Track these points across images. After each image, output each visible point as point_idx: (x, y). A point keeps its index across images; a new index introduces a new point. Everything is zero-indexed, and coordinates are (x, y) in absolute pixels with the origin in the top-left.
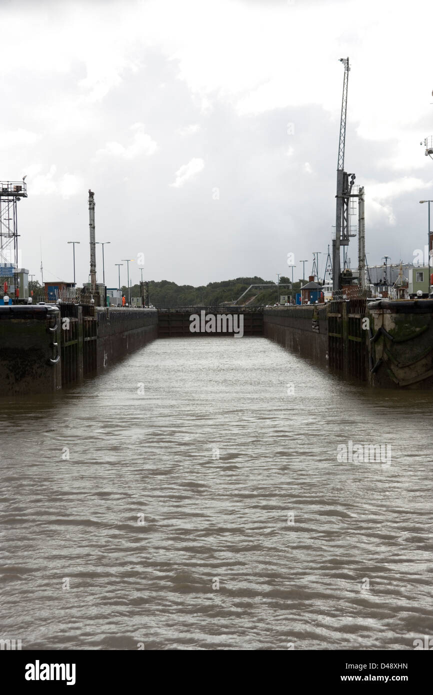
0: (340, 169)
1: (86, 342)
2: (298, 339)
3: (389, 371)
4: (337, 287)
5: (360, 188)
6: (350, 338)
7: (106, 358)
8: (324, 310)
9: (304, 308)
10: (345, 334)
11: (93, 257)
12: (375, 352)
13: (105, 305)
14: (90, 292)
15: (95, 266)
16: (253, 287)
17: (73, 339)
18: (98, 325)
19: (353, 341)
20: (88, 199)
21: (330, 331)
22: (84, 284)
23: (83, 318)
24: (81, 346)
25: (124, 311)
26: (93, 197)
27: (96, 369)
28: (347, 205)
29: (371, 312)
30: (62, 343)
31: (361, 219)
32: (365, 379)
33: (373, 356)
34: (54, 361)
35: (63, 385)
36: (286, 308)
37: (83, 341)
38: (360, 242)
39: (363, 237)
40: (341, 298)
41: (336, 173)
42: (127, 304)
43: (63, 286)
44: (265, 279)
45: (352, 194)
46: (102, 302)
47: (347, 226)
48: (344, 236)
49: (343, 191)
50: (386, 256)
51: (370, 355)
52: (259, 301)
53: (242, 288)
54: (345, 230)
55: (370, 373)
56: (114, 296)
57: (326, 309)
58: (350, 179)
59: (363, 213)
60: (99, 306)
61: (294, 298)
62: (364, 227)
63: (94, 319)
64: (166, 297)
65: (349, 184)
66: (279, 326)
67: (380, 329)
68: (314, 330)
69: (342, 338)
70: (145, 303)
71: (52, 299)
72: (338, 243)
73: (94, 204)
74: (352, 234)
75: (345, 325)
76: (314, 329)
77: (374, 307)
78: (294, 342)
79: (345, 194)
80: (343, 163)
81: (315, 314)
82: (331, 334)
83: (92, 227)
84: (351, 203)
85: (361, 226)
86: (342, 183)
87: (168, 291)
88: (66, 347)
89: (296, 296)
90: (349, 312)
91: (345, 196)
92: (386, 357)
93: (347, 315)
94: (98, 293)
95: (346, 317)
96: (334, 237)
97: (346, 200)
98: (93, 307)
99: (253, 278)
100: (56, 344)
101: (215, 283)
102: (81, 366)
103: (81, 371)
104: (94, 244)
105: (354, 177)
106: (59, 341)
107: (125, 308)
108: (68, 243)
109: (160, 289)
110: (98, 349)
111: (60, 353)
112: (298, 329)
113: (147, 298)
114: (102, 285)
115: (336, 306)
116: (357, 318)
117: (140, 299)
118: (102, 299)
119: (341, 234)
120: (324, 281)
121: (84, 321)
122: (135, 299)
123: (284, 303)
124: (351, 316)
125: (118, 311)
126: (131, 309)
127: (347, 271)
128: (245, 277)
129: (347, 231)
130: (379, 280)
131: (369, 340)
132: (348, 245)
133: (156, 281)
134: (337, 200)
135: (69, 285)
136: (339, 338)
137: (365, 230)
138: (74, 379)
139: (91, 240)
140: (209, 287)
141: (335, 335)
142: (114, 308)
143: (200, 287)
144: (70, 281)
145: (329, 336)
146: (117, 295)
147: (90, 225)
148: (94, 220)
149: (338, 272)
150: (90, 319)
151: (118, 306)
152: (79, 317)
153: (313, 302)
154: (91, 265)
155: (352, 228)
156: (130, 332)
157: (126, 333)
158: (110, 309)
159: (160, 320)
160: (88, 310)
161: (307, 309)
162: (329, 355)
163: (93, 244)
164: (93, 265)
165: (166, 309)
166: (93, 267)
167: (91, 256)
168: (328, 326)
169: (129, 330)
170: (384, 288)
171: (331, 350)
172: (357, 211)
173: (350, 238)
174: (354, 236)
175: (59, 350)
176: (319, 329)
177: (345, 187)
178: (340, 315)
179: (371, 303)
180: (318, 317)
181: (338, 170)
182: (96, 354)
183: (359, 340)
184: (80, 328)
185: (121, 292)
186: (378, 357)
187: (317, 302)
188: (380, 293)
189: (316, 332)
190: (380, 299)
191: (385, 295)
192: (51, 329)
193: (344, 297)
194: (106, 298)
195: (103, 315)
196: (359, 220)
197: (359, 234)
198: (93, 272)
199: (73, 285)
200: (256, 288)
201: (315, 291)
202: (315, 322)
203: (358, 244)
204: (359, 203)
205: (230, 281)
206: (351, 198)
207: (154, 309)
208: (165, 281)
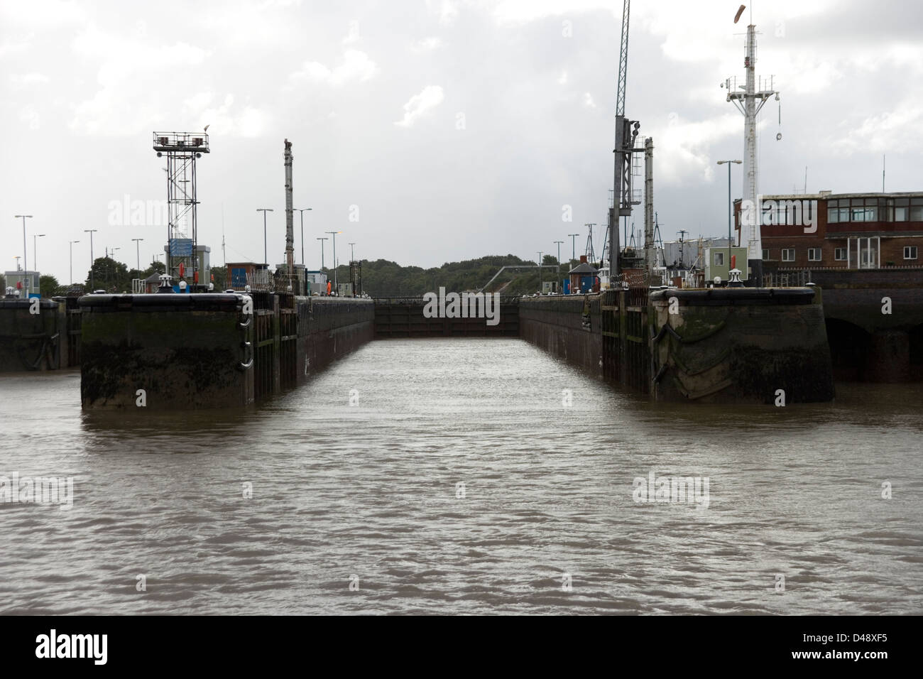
0: (620, 114)
1: (283, 342)
2: (564, 341)
3: (675, 379)
4: (615, 271)
5: (647, 140)
6: (630, 338)
7: (308, 363)
8: (597, 302)
9: (572, 298)
10: (623, 333)
11: (290, 229)
12: (658, 355)
13: (306, 294)
14: (286, 276)
15: (292, 241)
16: (505, 269)
17: (268, 338)
18: (299, 321)
19: (632, 342)
20: (284, 151)
21: (604, 330)
22: (277, 265)
23: (280, 311)
24: (277, 347)
25: (331, 301)
26: (290, 149)
27: (296, 377)
28: (629, 162)
29: (655, 304)
30: (255, 342)
31: (649, 181)
32: (646, 391)
33: (656, 361)
34: (246, 365)
35: (255, 397)
36: (549, 299)
37: (280, 341)
38: (646, 211)
39: (651, 204)
40: (620, 285)
41: (614, 120)
42: (333, 293)
43: (251, 268)
44: (524, 258)
45: (635, 147)
46: (302, 290)
47: (629, 190)
48: (625, 203)
49: (624, 144)
50: (683, 230)
51: (652, 359)
52: (514, 288)
53: (490, 270)
54: (627, 195)
55: (653, 382)
56: (316, 282)
57: (599, 300)
58: (633, 128)
59: (651, 173)
60: (299, 294)
61: (561, 284)
62: (651, 191)
63: (294, 312)
64: (384, 282)
65: (632, 135)
66: (540, 323)
67: (664, 326)
68: (584, 328)
69: (620, 338)
70: (357, 290)
71: (240, 286)
72: (617, 212)
73: (292, 159)
74: (635, 201)
75: (623, 321)
76: (584, 326)
77: (657, 298)
78: (559, 344)
79: (626, 148)
80: (624, 107)
81: (586, 306)
82: (605, 333)
83: (289, 188)
84: (635, 159)
85: (649, 190)
86: (622, 133)
87: (387, 274)
88: (260, 348)
89: (564, 282)
90: (627, 304)
91: (626, 151)
92: (672, 362)
93: (625, 308)
94: (297, 278)
95: (624, 310)
96: (611, 204)
97: (627, 155)
98: (292, 296)
99: (505, 257)
100: (249, 343)
101: (453, 264)
102: (277, 373)
103: (277, 379)
104: (292, 212)
105: (637, 126)
106: (252, 339)
107: (331, 298)
108: (258, 210)
109: (375, 272)
110: (299, 352)
111: (252, 355)
112: (565, 326)
113: (359, 284)
114: (302, 266)
115: (613, 296)
116: (637, 313)
117: (350, 285)
118: (301, 285)
119: (621, 201)
120: (602, 262)
121: (281, 315)
122: (343, 286)
123: (547, 292)
124: (630, 309)
125: (324, 301)
126: (339, 299)
127: (628, 249)
128: (495, 255)
129: (629, 197)
130: (673, 261)
131: (652, 340)
132: (629, 215)
133: (370, 260)
134: (616, 155)
135: (259, 267)
136: (616, 339)
137: (654, 195)
138: (269, 390)
139: (287, 206)
140: (445, 269)
141: (610, 334)
142: (317, 297)
143: (431, 269)
144: (260, 261)
145: (604, 336)
146: (320, 279)
147: (287, 186)
148: (291, 180)
149: (616, 251)
150: (289, 311)
151: (322, 296)
152: (275, 310)
153: (584, 290)
154: (288, 240)
155: (636, 193)
156: (338, 330)
157: (333, 332)
158: (314, 299)
159: (376, 315)
160: (286, 300)
161: (576, 301)
162: (603, 362)
163: (290, 211)
164: (290, 240)
165: (385, 300)
166: (290, 242)
167: (288, 227)
168: (602, 323)
169: (338, 327)
170: (679, 273)
171: (607, 355)
172: (642, 171)
173: (633, 206)
174: (638, 203)
175: (252, 351)
176: (590, 327)
177: (626, 138)
178: (616, 309)
179: (654, 293)
180: (590, 312)
181: (617, 116)
182: (295, 358)
183: (640, 340)
184: (277, 323)
185: (326, 276)
186: (662, 362)
187: (590, 290)
188: (672, 279)
189: (587, 331)
190: (667, 288)
191: (677, 281)
192: (242, 324)
193: (625, 284)
194: (306, 284)
195: (305, 307)
196: (646, 182)
197: (646, 201)
198: (290, 250)
199: (265, 266)
200: (510, 270)
201: (588, 276)
202: (586, 317)
203: (644, 214)
204: (646, 159)
205: (473, 261)
206: (635, 153)
207: (370, 300)
208: (383, 260)
